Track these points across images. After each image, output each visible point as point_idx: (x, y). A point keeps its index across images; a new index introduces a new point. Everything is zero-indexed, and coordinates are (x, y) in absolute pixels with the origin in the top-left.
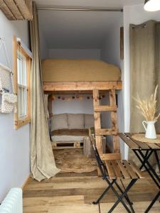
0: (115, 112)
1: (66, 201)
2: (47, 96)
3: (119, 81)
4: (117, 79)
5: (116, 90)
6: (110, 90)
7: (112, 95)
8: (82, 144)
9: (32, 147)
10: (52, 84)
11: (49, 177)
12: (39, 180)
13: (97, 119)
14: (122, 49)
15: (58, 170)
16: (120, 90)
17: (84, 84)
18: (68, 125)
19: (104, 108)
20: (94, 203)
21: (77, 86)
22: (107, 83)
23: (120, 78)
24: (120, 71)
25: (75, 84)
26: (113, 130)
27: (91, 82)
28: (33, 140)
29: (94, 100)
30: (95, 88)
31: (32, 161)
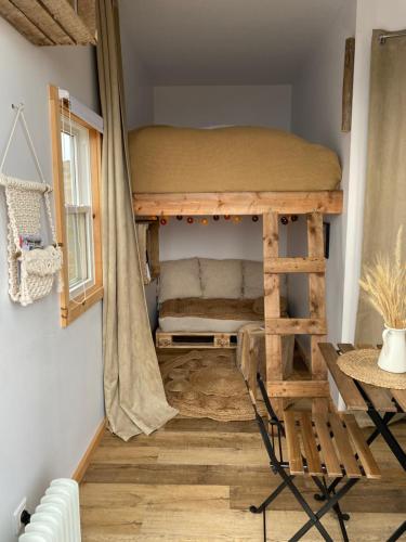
0: (320, 274)
1: (185, 500)
2: (143, 228)
3: (336, 191)
4: (329, 185)
5: (326, 215)
6: (309, 216)
7: (313, 231)
8: (233, 339)
9: (109, 359)
10: (158, 197)
11: (148, 431)
12: (126, 439)
13: (270, 292)
14: (347, 103)
15: (172, 413)
16: (337, 215)
17: (239, 199)
18: (202, 288)
19: (292, 265)
20: (254, 510)
21: (221, 204)
22: (304, 195)
23: (339, 182)
24: (340, 162)
25: (215, 197)
26: (313, 323)
27: (257, 192)
28: (110, 341)
29: (266, 243)
30: (269, 209)
31: (108, 392)
